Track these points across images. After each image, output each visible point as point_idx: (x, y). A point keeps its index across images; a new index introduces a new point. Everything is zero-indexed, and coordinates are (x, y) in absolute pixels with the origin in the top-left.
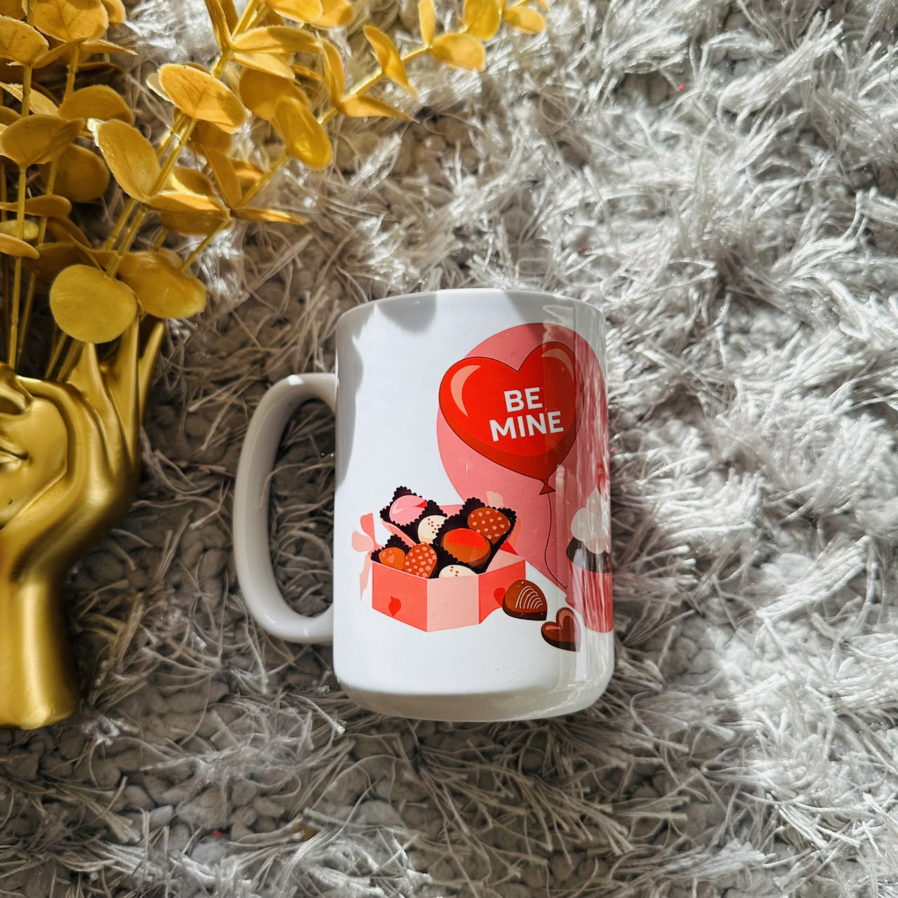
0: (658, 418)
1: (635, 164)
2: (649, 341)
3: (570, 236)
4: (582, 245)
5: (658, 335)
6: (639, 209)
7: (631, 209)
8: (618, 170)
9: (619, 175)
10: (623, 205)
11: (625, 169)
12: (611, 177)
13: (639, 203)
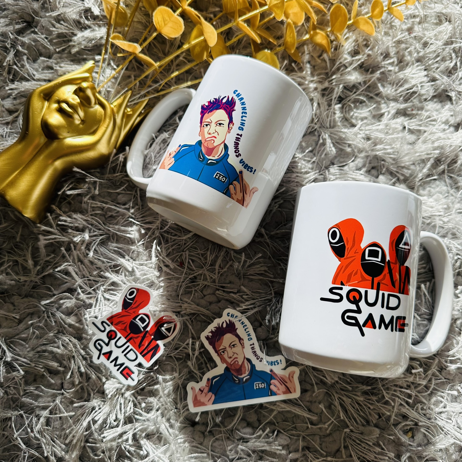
0: (432, 101)
1: (436, 5)
2: (434, 70)
3: (404, 27)
4: (410, 30)
5: (438, 68)
6: (435, 21)
7: (433, 21)
8: (429, 5)
9: (429, 7)
10: (429, 19)
11: (432, 5)
12: (426, 7)
13: (436, 19)
